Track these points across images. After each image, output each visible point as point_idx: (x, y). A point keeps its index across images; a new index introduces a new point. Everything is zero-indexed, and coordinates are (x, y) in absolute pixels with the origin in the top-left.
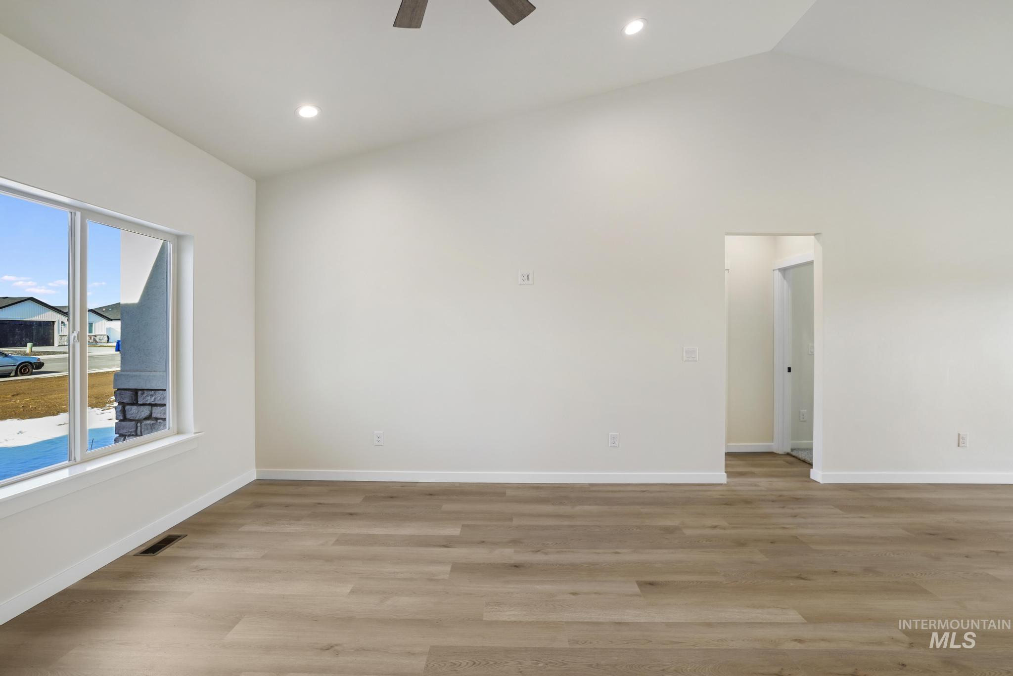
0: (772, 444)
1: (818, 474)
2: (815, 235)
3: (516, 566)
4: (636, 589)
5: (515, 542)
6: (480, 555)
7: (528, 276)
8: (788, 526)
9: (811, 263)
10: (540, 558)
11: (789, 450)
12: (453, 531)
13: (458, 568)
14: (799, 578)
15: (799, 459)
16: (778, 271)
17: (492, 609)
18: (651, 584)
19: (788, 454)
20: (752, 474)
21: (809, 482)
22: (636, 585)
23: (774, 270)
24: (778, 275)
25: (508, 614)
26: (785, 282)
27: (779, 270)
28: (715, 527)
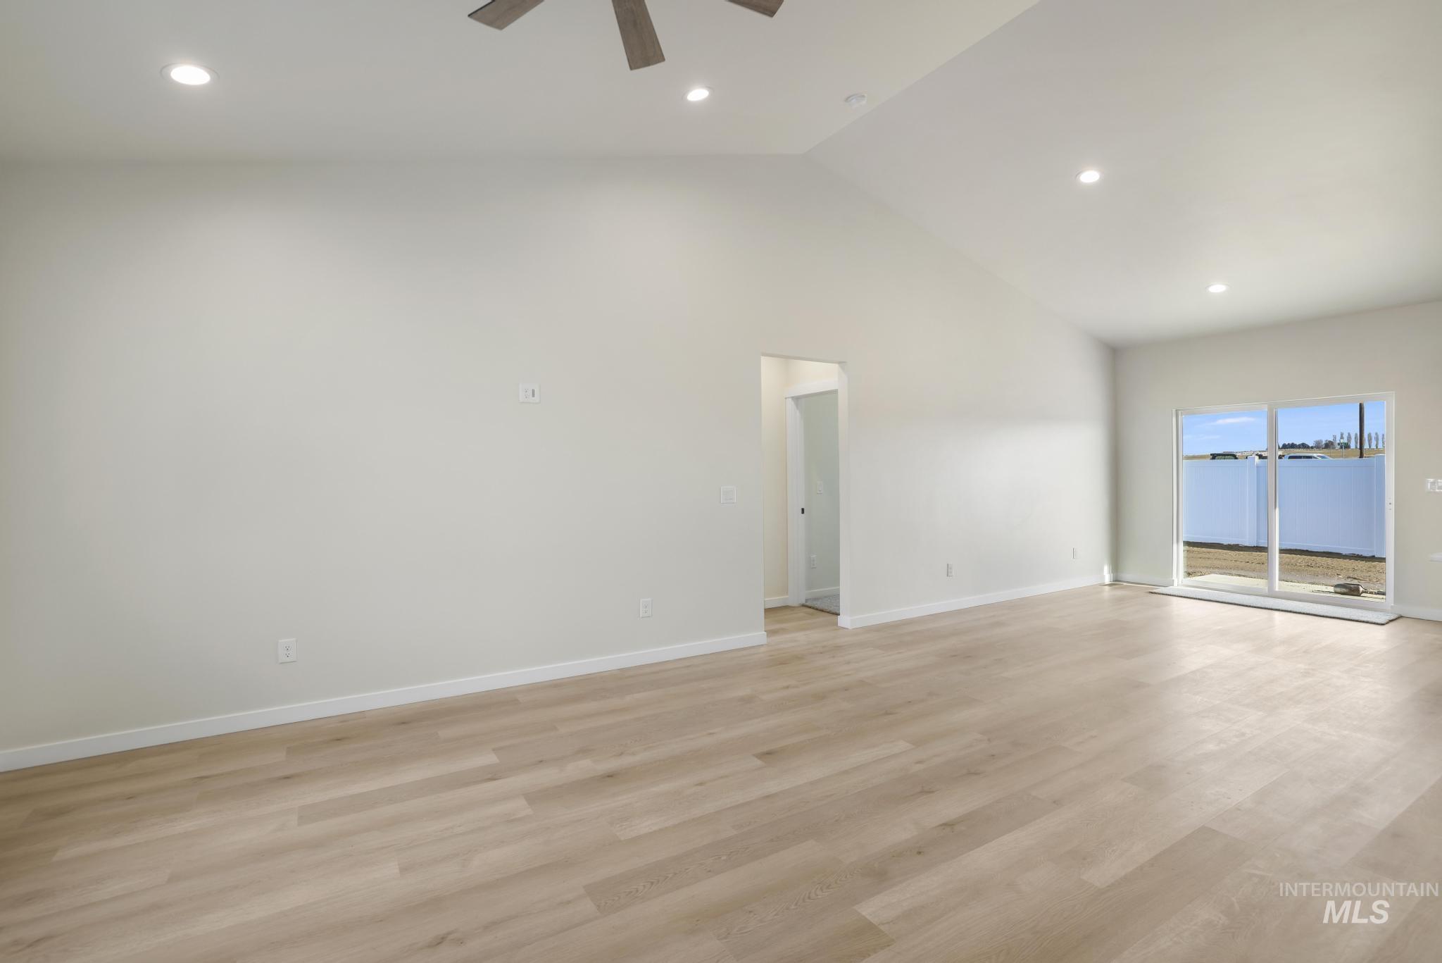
0: (787, 596)
1: (844, 620)
2: (839, 363)
3: (609, 776)
4: (759, 763)
5: (584, 752)
6: (548, 776)
7: (533, 391)
8: (850, 673)
9: (835, 392)
10: (627, 761)
11: (804, 602)
12: (487, 759)
13: (536, 797)
14: (887, 714)
15: (817, 609)
16: (790, 399)
17: (621, 826)
18: (769, 753)
19: (803, 606)
20: (784, 631)
21: (836, 630)
22: (756, 759)
23: (786, 398)
24: (790, 403)
25: (646, 826)
26: (798, 412)
27: (792, 398)
28: (788, 687)
